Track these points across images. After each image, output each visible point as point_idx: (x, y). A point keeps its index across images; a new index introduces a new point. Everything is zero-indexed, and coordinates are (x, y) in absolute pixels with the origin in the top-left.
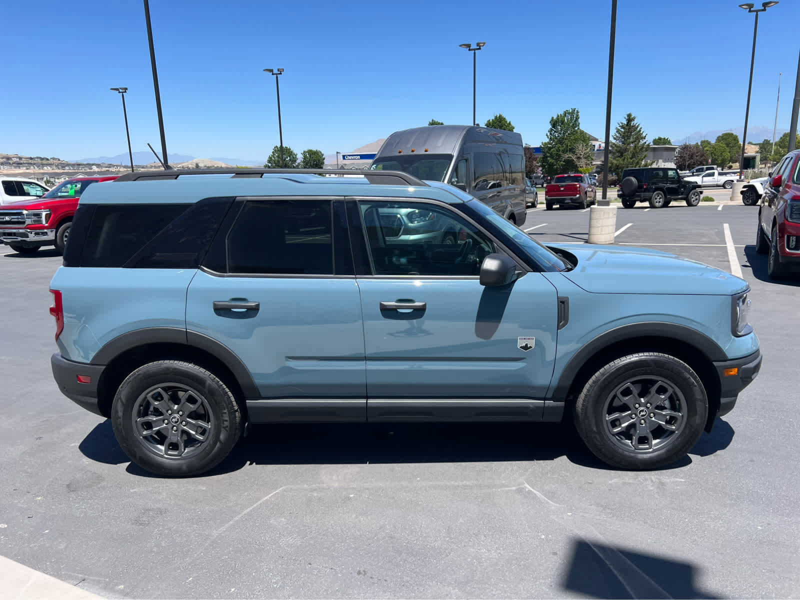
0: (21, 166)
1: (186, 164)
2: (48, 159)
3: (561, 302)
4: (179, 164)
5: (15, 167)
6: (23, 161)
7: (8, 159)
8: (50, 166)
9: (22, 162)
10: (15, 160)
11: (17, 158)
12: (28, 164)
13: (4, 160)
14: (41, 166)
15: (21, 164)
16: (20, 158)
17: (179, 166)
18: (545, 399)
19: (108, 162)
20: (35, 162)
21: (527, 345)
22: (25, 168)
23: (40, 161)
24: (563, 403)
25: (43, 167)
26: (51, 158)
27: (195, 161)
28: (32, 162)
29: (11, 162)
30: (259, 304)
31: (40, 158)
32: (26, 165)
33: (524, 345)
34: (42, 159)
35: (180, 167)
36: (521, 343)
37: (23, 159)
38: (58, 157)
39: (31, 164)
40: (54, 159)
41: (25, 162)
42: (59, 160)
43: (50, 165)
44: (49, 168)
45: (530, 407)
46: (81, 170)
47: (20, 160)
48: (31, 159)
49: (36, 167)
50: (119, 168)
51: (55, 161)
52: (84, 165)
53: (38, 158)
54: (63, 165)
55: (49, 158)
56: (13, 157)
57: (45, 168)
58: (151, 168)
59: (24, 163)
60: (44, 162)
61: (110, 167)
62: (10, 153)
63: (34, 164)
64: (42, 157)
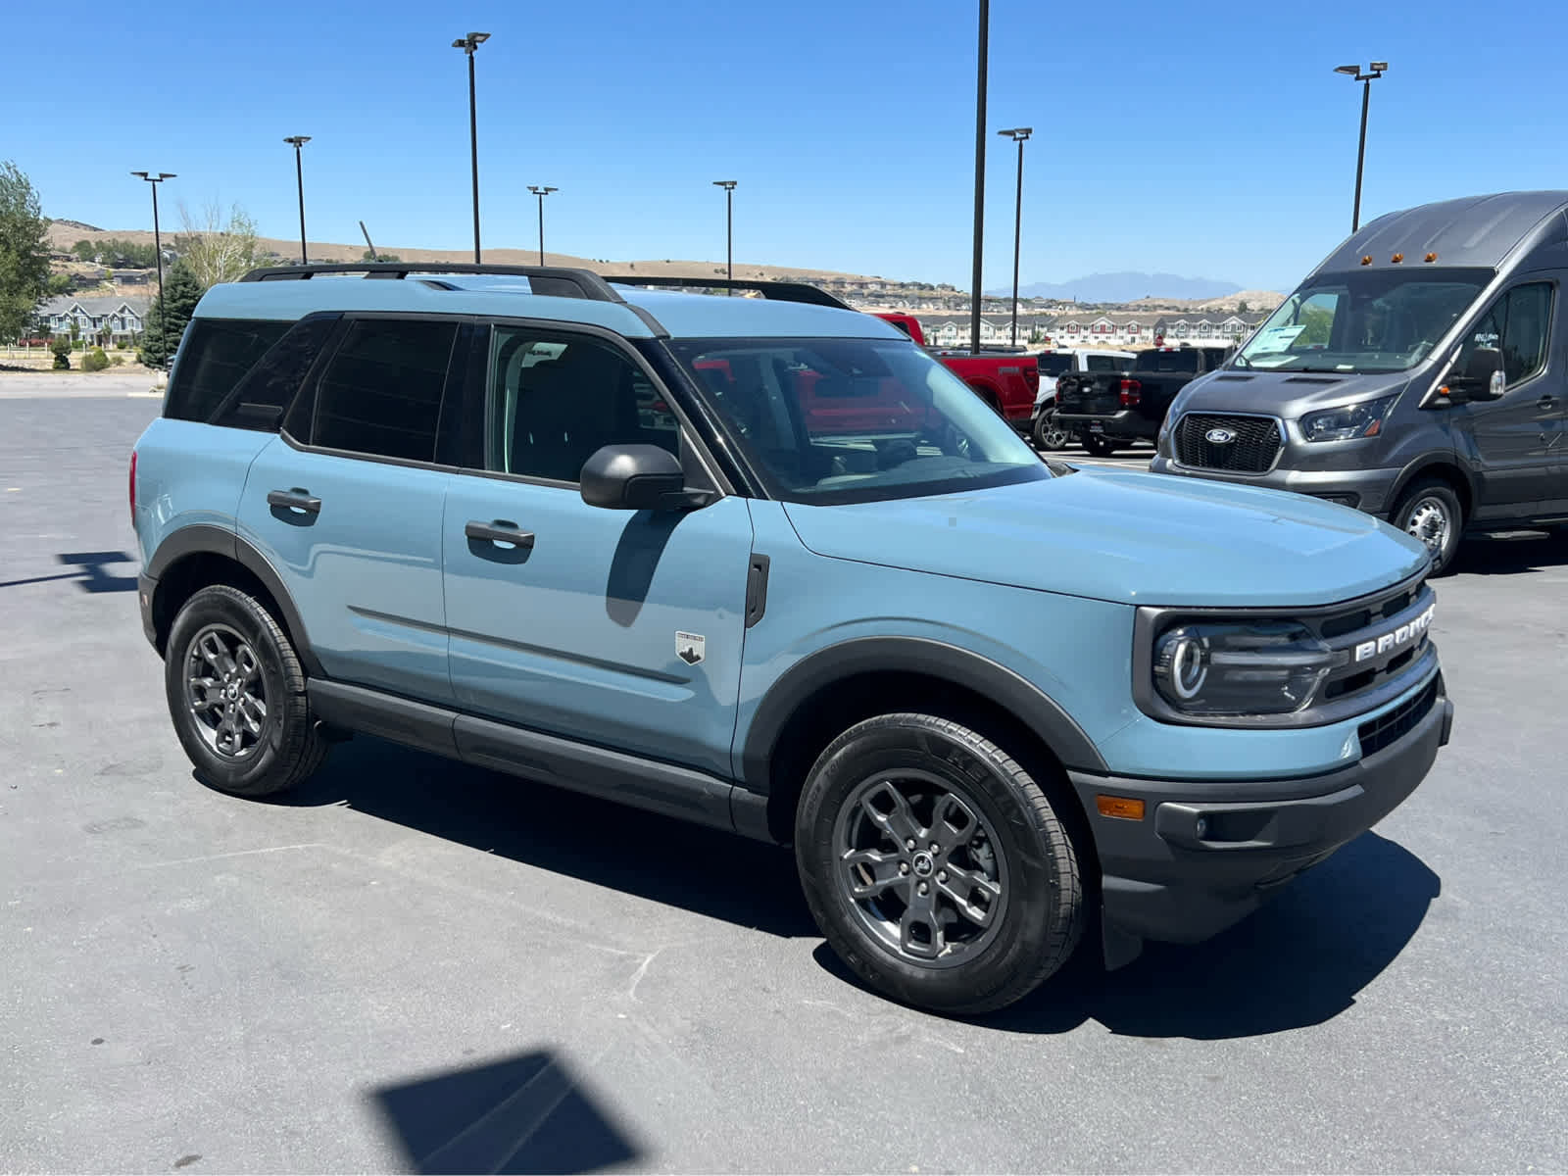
0: (881, 300)
1: (1220, 302)
2: (932, 288)
3: (757, 566)
4: (1203, 302)
5: (871, 303)
6: (889, 290)
7: (862, 285)
8: (933, 303)
9: (885, 292)
10: (873, 288)
11: (876, 283)
12: (896, 296)
13: (855, 287)
14: (918, 301)
15: (882, 296)
16: (883, 285)
17: (1200, 308)
18: (734, 782)
19: (1047, 296)
20: (908, 293)
21: (691, 650)
22: (887, 305)
23: (916, 291)
24: (766, 799)
25: (920, 304)
26: (939, 286)
27: (1241, 296)
28: (904, 292)
29: (865, 292)
30: (319, 503)
31: (920, 285)
32: (892, 299)
33: (687, 650)
34: (922, 287)
35: (1202, 309)
36: (683, 645)
37: (888, 287)
38: (953, 285)
39: (900, 297)
40: (943, 287)
41: (890, 293)
42: (953, 290)
43: (933, 299)
44: (931, 306)
45: (702, 793)
46: (992, 311)
47: (882, 288)
48: (902, 286)
49: (907, 304)
50: (1067, 309)
51: (944, 292)
52: (999, 301)
53: (915, 284)
54: (958, 301)
55: (935, 286)
56: (871, 283)
57: (924, 306)
58: (1134, 310)
59: (888, 295)
60: (926, 293)
61: (1050, 307)
62: (867, 275)
63: (906, 297)
64: (923, 283)
